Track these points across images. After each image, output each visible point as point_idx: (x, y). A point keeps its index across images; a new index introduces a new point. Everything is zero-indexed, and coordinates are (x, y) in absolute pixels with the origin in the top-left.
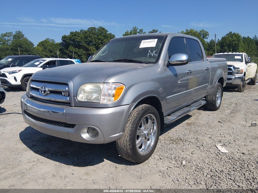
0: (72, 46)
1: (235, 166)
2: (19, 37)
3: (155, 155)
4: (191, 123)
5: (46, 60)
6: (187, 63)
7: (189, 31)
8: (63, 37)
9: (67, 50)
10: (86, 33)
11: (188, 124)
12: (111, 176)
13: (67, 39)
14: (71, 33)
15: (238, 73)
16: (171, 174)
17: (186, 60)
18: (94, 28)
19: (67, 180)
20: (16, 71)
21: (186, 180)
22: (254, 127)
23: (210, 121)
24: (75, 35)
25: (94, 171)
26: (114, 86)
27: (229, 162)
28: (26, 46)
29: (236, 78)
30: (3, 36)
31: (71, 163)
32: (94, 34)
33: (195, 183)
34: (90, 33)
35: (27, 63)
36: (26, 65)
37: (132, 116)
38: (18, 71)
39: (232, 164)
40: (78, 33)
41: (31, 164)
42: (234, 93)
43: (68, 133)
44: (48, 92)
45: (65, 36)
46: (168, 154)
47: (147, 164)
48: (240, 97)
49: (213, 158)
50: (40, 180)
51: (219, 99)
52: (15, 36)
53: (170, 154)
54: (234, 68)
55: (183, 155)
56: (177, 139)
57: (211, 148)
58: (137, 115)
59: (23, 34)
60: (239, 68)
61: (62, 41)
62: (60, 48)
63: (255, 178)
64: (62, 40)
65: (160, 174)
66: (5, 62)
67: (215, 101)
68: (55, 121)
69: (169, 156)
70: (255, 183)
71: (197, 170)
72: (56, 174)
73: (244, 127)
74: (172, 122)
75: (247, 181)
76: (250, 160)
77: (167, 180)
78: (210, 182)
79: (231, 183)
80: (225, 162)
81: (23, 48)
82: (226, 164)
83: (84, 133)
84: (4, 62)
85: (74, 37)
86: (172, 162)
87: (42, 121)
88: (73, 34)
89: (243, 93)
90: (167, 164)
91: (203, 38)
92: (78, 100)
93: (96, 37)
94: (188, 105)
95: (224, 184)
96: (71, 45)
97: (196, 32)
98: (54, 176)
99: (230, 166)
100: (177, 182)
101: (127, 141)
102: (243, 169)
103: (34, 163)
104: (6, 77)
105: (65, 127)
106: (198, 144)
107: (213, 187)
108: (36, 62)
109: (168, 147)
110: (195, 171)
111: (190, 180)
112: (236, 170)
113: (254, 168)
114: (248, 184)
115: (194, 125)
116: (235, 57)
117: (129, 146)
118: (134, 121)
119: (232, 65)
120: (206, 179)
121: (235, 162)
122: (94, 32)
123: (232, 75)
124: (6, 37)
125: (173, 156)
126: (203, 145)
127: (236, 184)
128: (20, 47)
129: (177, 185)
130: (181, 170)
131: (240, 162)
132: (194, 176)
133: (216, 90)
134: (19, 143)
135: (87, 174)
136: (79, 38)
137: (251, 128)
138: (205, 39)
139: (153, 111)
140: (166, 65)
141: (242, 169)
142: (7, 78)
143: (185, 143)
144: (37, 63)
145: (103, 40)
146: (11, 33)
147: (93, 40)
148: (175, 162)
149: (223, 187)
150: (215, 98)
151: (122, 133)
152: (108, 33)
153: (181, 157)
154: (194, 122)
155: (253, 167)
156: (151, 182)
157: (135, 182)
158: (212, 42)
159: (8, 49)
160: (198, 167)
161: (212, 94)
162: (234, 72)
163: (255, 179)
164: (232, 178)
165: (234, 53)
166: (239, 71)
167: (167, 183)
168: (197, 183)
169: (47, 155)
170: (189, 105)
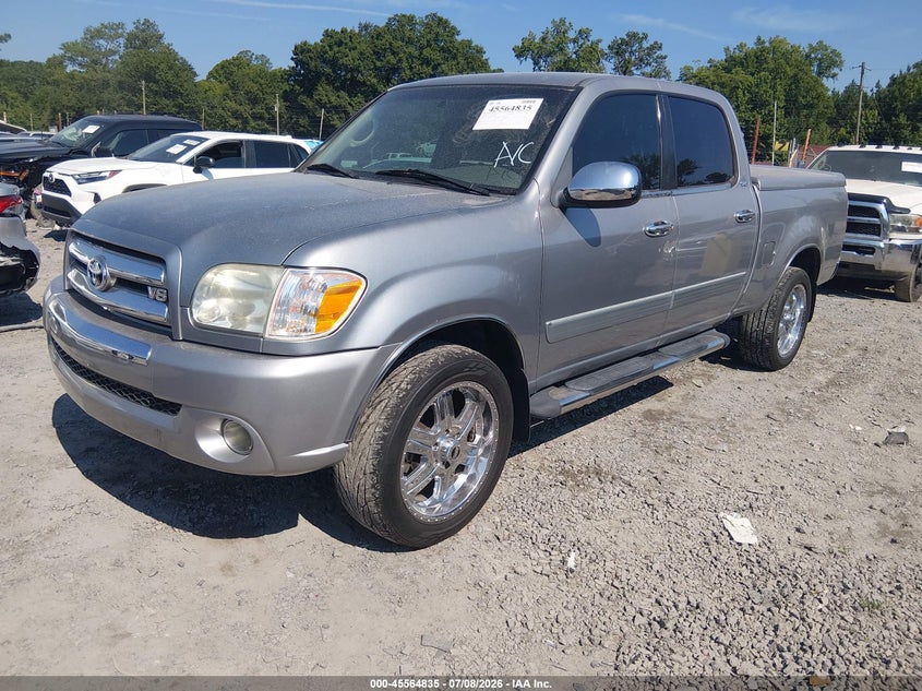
0: (330, 82)
1: (754, 594)
2: (145, 42)
3: (481, 525)
4: (663, 413)
5: (207, 139)
6: (634, 199)
7: (767, 44)
8: (296, 47)
9: (310, 96)
10: (379, 36)
11: (649, 416)
12: (305, 583)
13: (311, 58)
14: (327, 34)
15: (901, 230)
16: (509, 599)
17: (630, 189)
18: (411, 19)
19: (156, 582)
20: (102, 175)
21: (556, 624)
22: (895, 448)
23: (737, 409)
24: (340, 44)
25: (256, 562)
26: (320, 279)
27: (740, 574)
28: (170, 77)
29: (892, 247)
30: (92, 37)
31: (188, 524)
32: (410, 42)
33: (583, 641)
34: (395, 38)
35: (151, 142)
36: (140, 153)
37: (394, 386)
38: (107, 174)
39: (749, 583)
40: (352, 36)
41: (57, 516)
42: (878, 302)
43: (158, 432)
44: (113, 282)
45: (305, 43)
46: (530, 522)
47: (444, 551)
48: (891, 324)
49: (687, 552)
50: (69, 575)
51: (795, 327)
52: (131, 38)
53: (536, 524)
54: (891, 208)
55: (584, 530)
56: (584, 469)
57: (694, 515)
58: (409, 386)
59: (161, 32)
60: (908, 211)
61: (293, 64)
62: (287, 88)
63: (810, 647)
64: (292, 59)
65: (475, 594)
66: (74, 139)
67: (773, 338)
68: (125, 386)
69: (529, 531)
70: (800, 667)
71: (607, 594)
72: (126, 557)
73: (857, 443)
74: (565, 410)
75: (774, 656)
76: (822, 577)
77: (489, 618)
78: (636, 642)
79: (712, 655)
80: (724, 576)
81: (156, 82)
82: (724, 583)
83: (208, 434)
84: (71, 135)
85: (336, 49)
86: (533, 555)
87: (89, 379)
88: (335, 39)
89: (912, 305)
90: (513, 557)
91: (820, 74)
92: (195, 322)
93: (416, 53)
94: (652, 347)
95: (684, 655)
96: (324, 78)
97: (795, 50)
98: (118, 564)
99: (739, 589)
100: (519, 629)
101: (368, 472)
102: (780, 607)
103: (71, 513)
104: (68, 192)
105: (151, 407)
106: (655, 495)
107: (639, 663)
108: (173, 144)
109: (541, 498)
110: (597, 596)
111: (568, 629)
112: (752, 608)
113: (820, 611)
114: (774, 665)
115: (668, 420)
116: (904, 163)
117: (373, 490)
118: (397, 405)
119: (884, 198)
120: (626, 629)
121: (762, 578)
122: (407, 33)
123: (879, 235)
124: (101, 42)
125: (545, 532)
126: (671, 501)
127: (728, 661)
128: (149, 78)
129: (518, 640)
130: (553, 585)
131: (779, 578)
132: (590, 613)
133: (783, 294)
134: (47, 435)
135: (227, 569)
136: (355, 54)
137: (882, 450)
138: (824, 81)
139: (480, 373)
140: (556, 203)
141: (775, 609)
142: (70, 195)
143: (609, 487)
144: (175, 149)
145: (439, 64)
146: (120, 25)
147: (405, 64)
148: (542, 556)
149: (677, 666)
150: (776, 326)
151: (344, 445)
152: (459, 38)
153: (571, 537)
154: (674, 408)
155: (820, 606)
156: (431, 621)
157: (377, 614)
158: (853, 91)
159: (106, 84)
160: (616, 583)
161: (764, 309)
162: (886, 225)
163: (805, 651)
164: (722, 638)
165: (903, 149)
166: (908, 222)
167: (484, 631)
168: (590, 640)
169: (121, 488)
170: (655, 350)
